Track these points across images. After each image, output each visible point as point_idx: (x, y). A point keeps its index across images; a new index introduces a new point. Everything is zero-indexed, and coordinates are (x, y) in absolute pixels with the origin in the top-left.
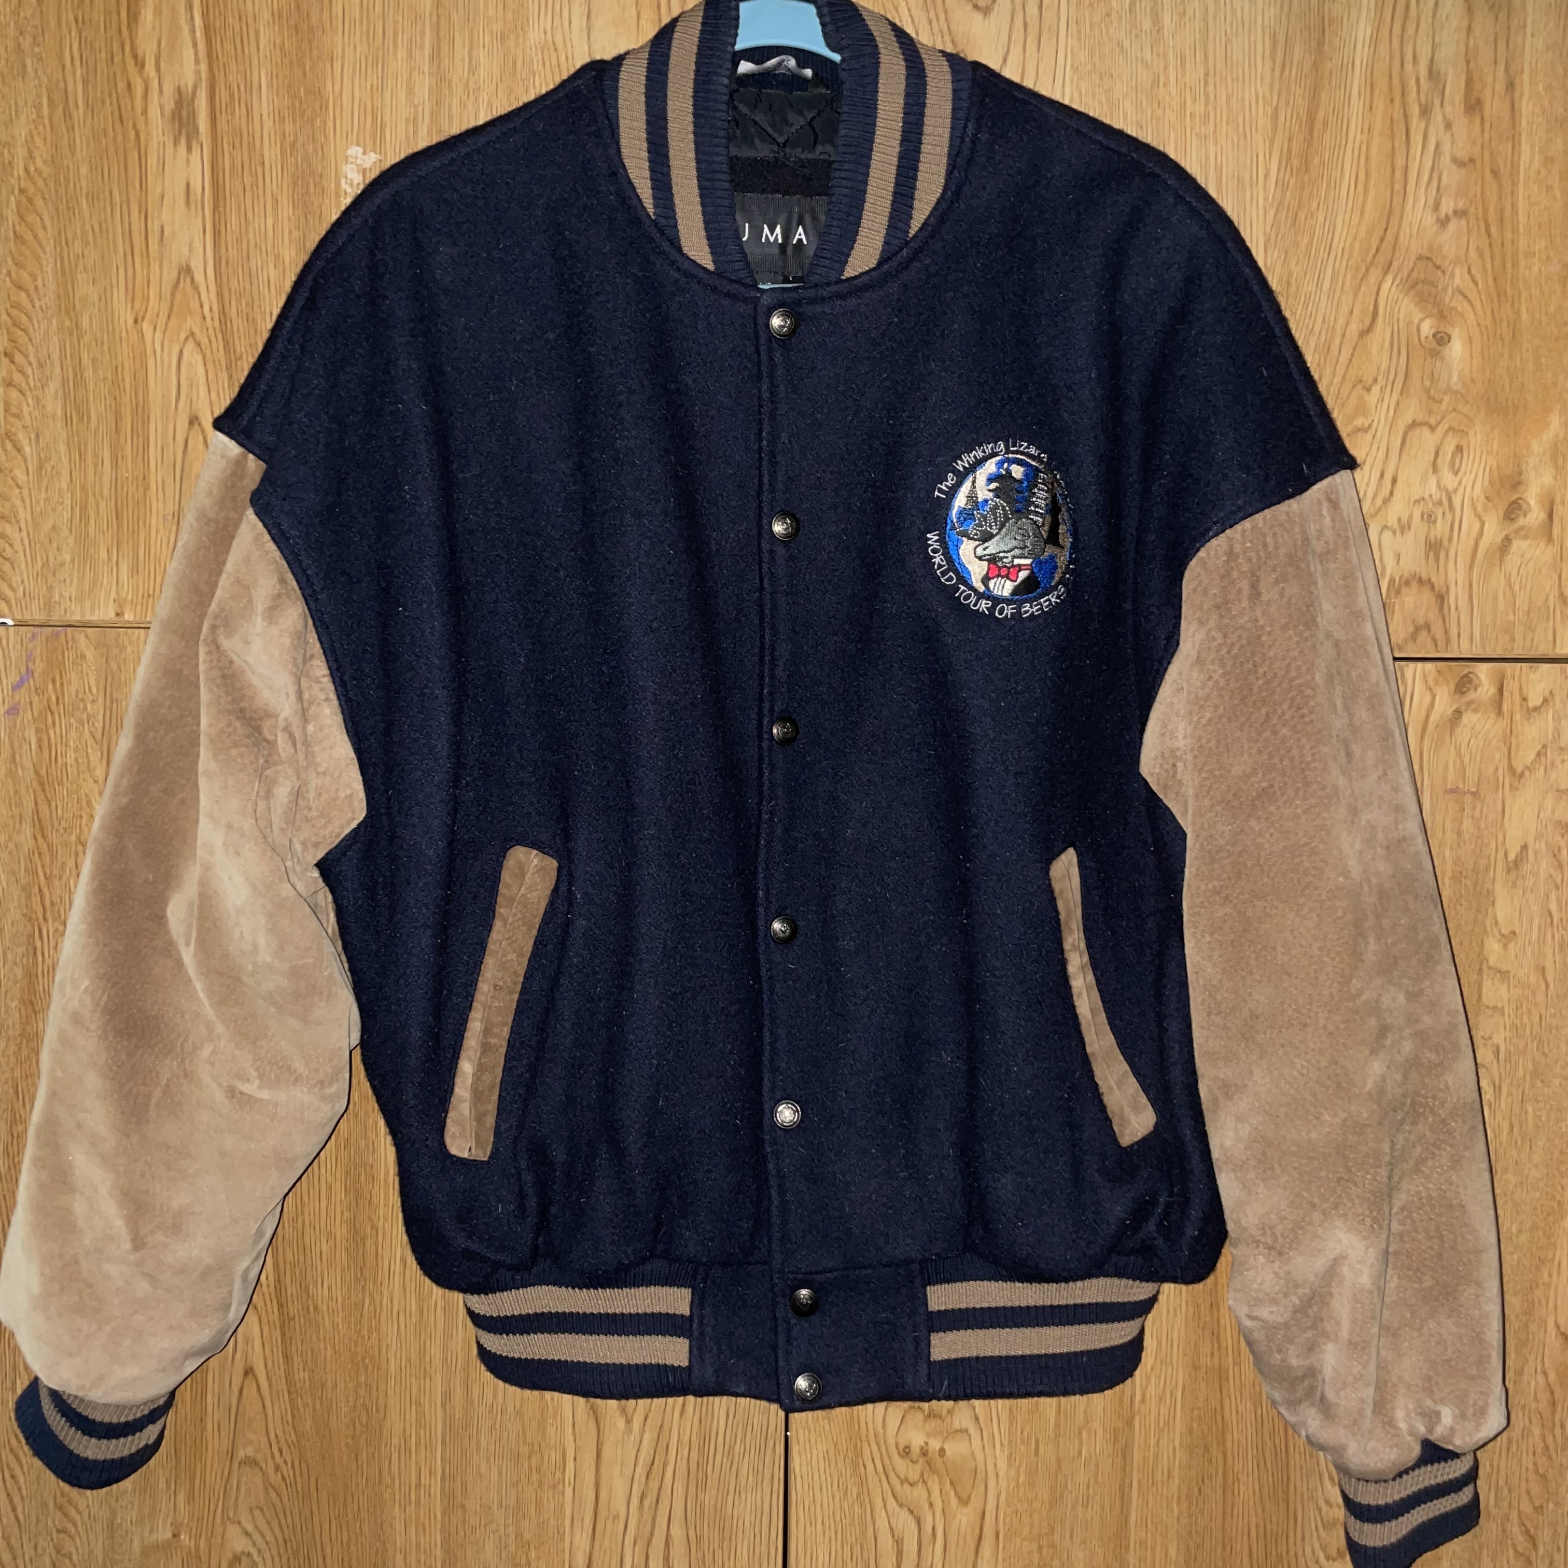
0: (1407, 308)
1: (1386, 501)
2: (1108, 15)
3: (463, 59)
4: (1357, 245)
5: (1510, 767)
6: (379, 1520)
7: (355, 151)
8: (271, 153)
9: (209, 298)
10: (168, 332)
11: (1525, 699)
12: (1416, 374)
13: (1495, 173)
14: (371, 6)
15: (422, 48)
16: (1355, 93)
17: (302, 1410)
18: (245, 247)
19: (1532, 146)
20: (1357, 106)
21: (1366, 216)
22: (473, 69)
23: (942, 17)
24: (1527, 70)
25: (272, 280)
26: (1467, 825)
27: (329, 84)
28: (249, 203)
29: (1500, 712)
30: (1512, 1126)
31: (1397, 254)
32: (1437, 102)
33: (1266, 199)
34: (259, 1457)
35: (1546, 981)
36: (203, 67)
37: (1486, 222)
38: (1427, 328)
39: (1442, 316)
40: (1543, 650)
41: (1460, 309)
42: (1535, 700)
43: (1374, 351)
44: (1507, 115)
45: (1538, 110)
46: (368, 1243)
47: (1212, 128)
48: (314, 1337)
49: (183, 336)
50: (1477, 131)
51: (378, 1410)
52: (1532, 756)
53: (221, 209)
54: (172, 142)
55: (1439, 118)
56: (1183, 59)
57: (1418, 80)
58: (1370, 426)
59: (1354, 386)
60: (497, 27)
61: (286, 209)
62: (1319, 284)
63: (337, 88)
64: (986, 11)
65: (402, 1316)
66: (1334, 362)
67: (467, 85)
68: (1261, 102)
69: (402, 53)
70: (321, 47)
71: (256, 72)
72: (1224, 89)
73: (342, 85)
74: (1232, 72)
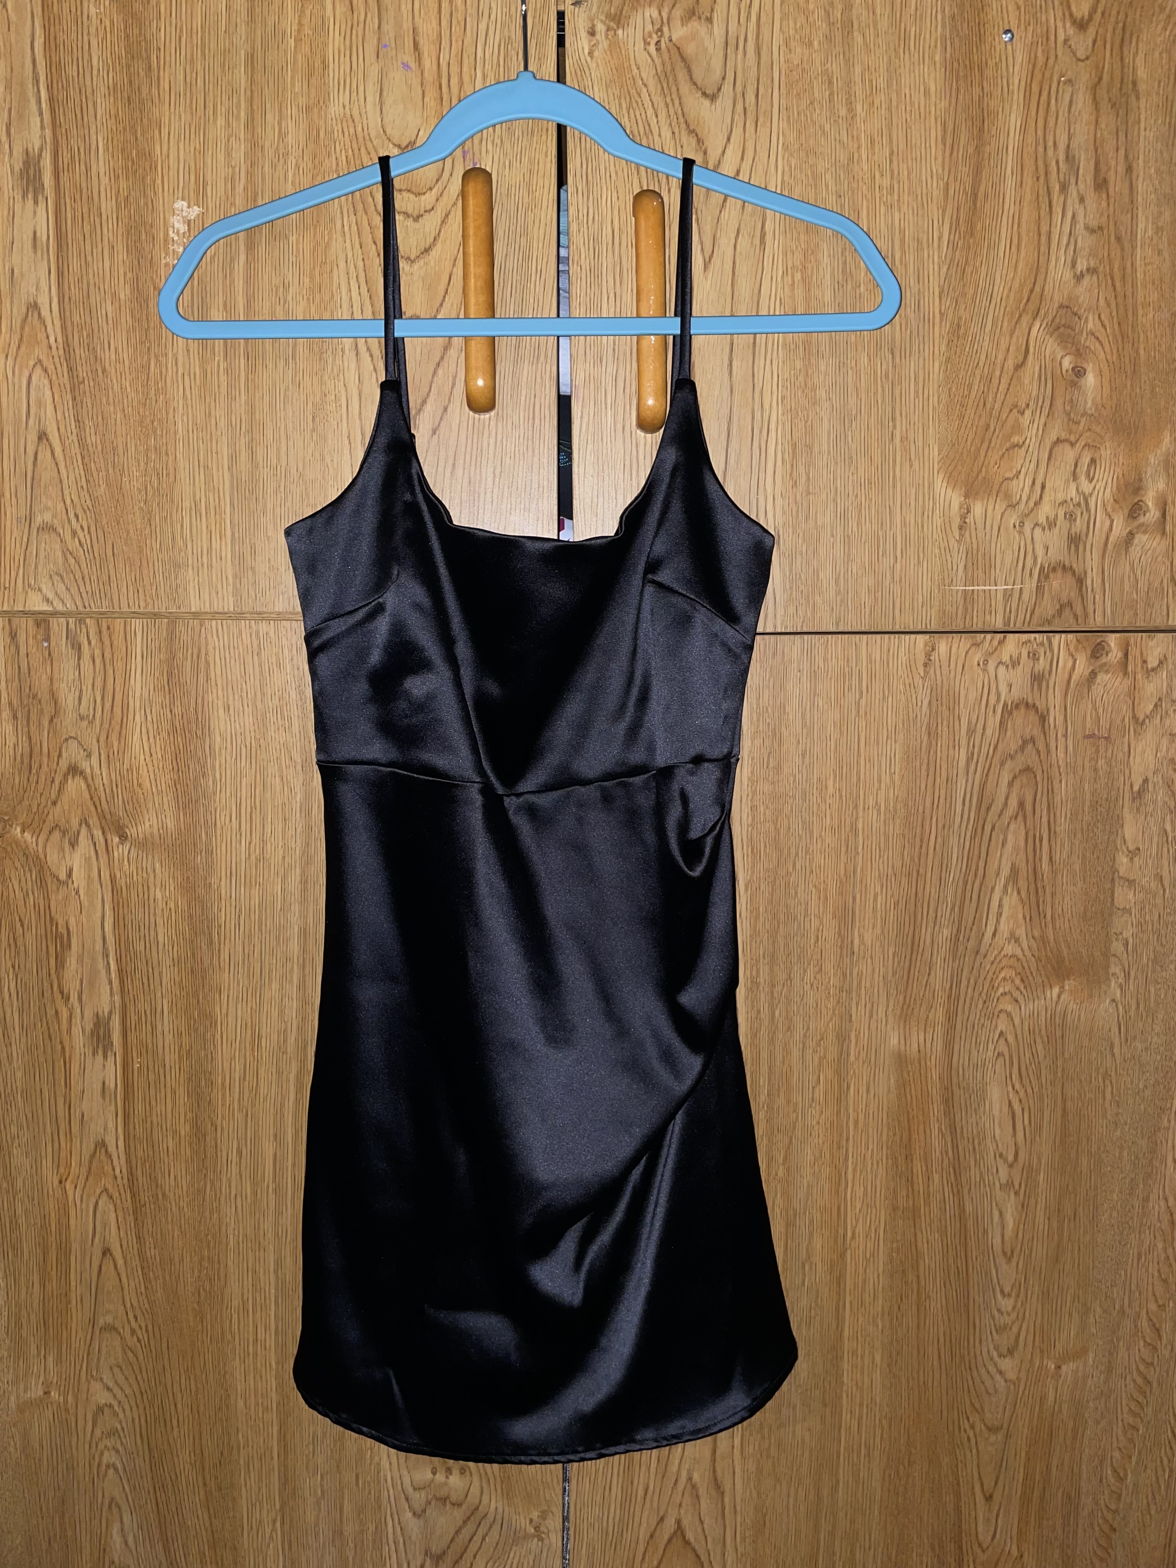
0: (1052, 347)
1: (1036, 504)
2: (812, 103)
3: (273, 128)
4: (1012, 295)
5: (1134, 717)
6: (222, 1372)
7: (181, 204)
8: (108, 206)
9: (54, 330)
10: (19, 359)
11: (1145, 662)
12: (1059, 402)
13: (1118, 239)
14: (194, 82)
15: (238, 118)
16: (1009, 172)
17: (153, 1283)
18: (85, 289)
19: (1147, 218)
20: (1010, 183)
21: (1019, 272)
22: (282, 136)
23: (677, 102)
24: (1141, 157)
25: (110, 315)
26: (1101, 763)
27: (158, 148)
28: (88, 248)
29: (1126, 673)
30: (1138, 1004)
31: (1043, 303)
32: (1073, 181)
33: (939, 257)
34: (117, 1324)
35: (1163, 886)
36: (48, 132)
37: (1112, 278)
38: (1067, 363)
39: (1078, 354)
40: (1159, 622)
41: (1092, 348)
42: (1153, 662)
43: (1026, 382)
44: (1126, 191)
45: (1150, 188)
46: (208, 1138)
47: (896, 198)
48: (164, 1220)
49: (31, 363)
50: (1104, 204)
51: (219, 1279)
52: (1151, 707)
53: (65, 254)
54: (21, 193)
55: (1075, 194)
56: (872, 142)
57: (1057, 162)
58: (1024, 442)
59: (1011, 410)
60: (303, 101)
61: (121, 255)
62: (983, 326)
63: (165, 151)
64: (713, 98)
65: (239, 1199)
66: (995, 390)
67: (277, 149)
68: (935, 178)
69: (220, 122)
70: (150, 116)
71: (94, 137)
72: (905, 167)
73: (169, 149)
74: (911, 153)
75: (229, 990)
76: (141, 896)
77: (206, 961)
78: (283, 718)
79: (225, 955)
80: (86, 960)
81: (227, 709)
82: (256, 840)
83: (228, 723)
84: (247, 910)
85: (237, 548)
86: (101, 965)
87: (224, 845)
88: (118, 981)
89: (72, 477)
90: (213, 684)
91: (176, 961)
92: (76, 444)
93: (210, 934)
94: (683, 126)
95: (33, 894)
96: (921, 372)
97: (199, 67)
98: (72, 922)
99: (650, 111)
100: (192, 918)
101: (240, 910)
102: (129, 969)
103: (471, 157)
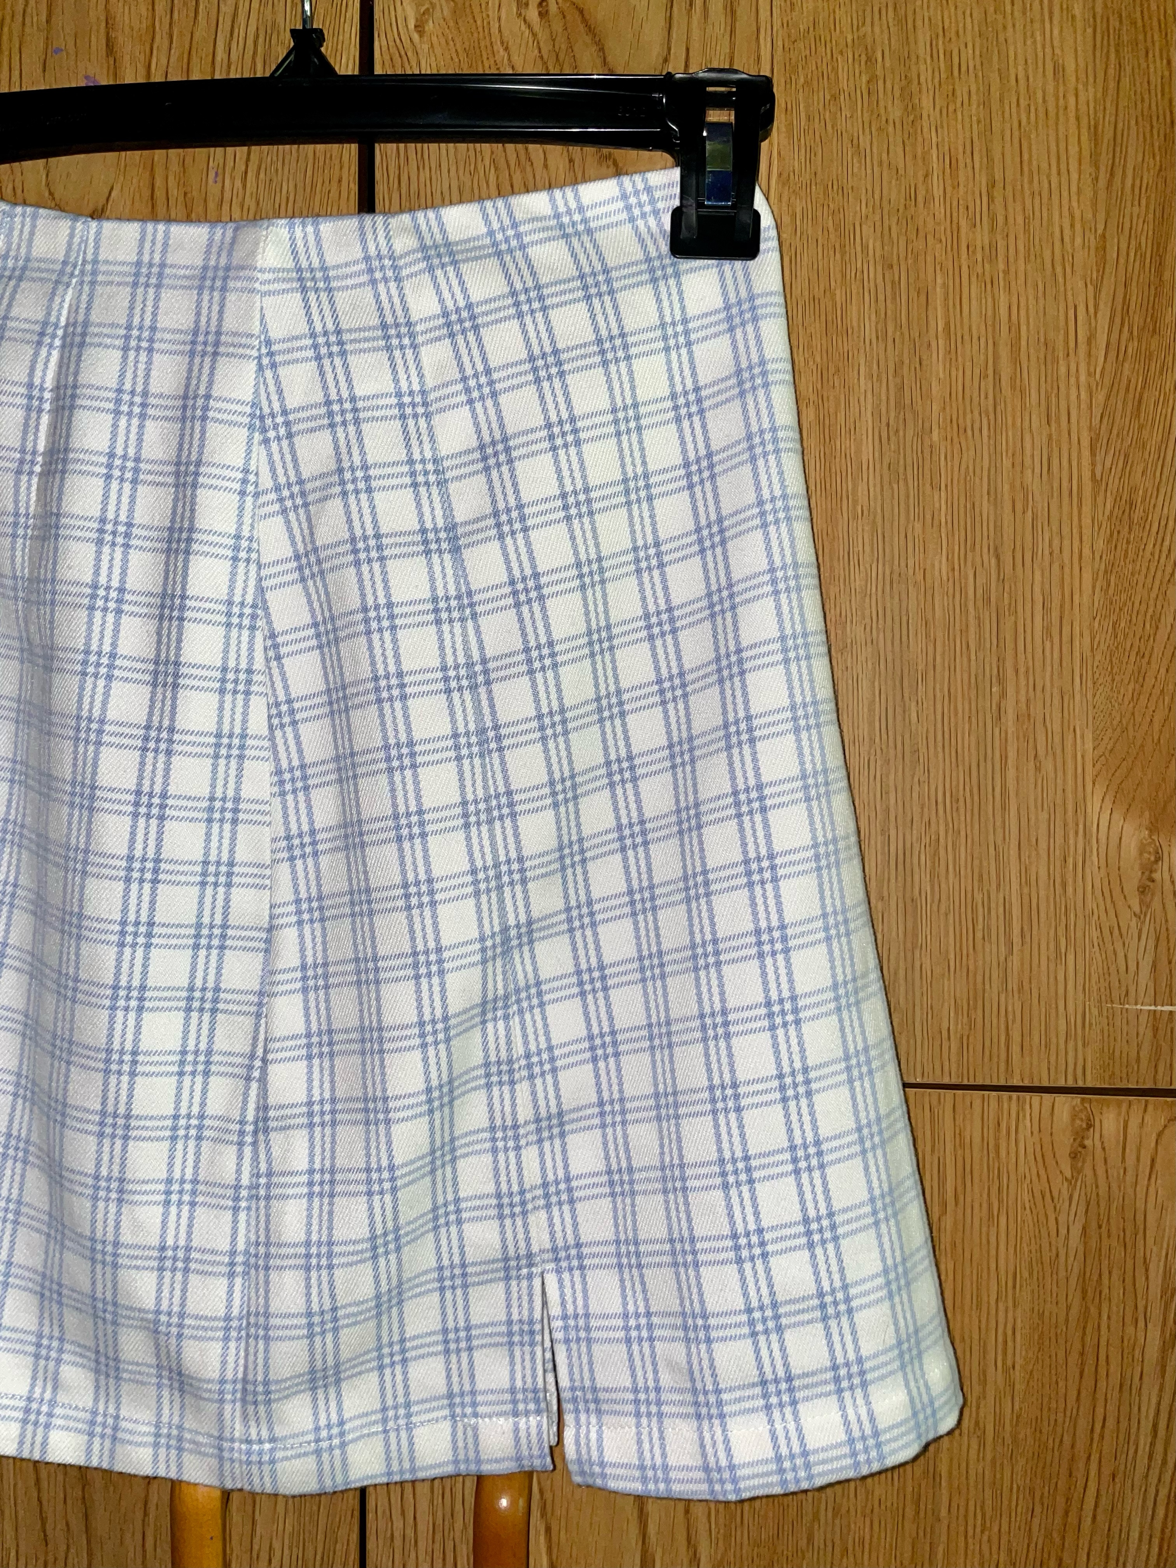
2: (834, 98)
33: (1090, 374)
47: (1001, 266)
56: (953, 165)
68: (1078, 226)
72: (1019, 208)
74: (1031, 182)
96: (1056, 591)
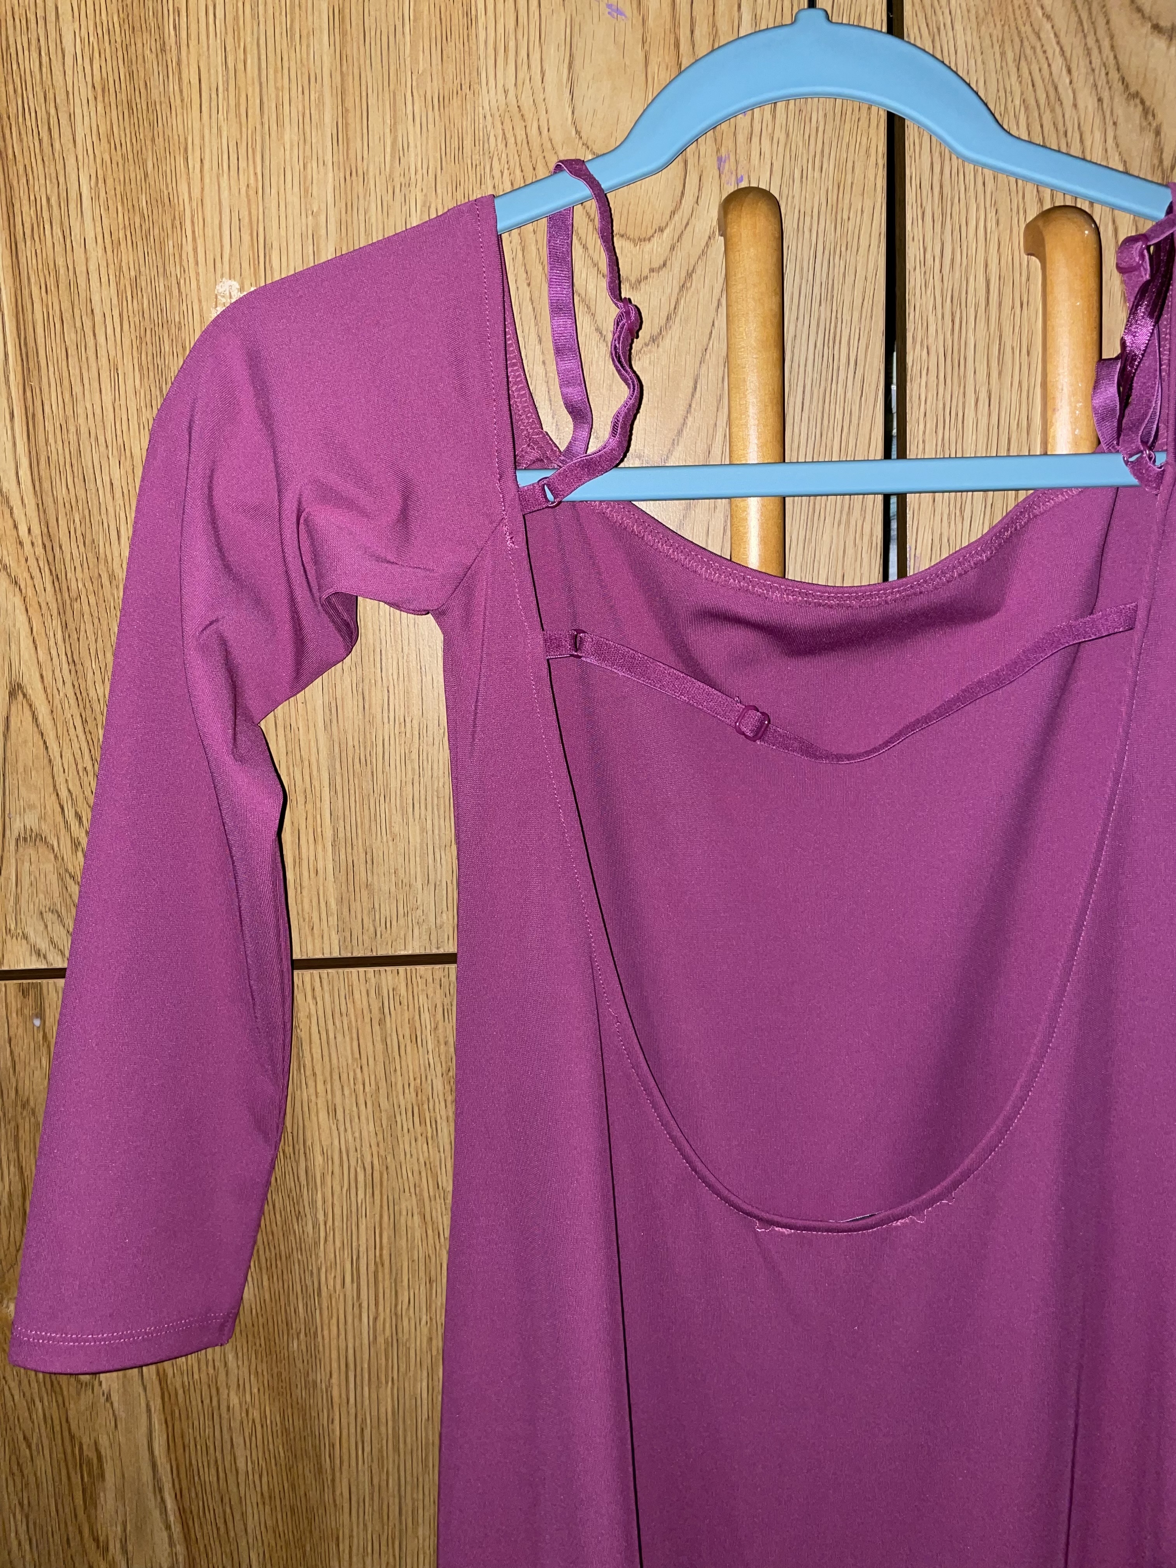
3: (381, 139)
7: (227, 286)
8: (103, 299)
14: (240, 66)
15: (321, 125)
18: (73, 437)
22: (399, 153)
23: (1106, 44)
25: (116, 484)
27: (183, 188)
28: (75, 372)
53: (35, 383)
60: (432, 88)
63: (196, 193)
67: (391, 177)
69: (290, 134)
70: (168, 132)
71: (74, 177)
73: (203, 189)
75: (351, 1537)
76: (207, 1401)
77: (313, 1495)
78: (422, 1122)
79: (343, 1488)
80: (128, 1495)
81: (333, 1111)
82: (385, 1313)
83: (335, 1133)
84: (375, 1420)
85: (343, 857)
86: (152, 1503)
87: (334, 1320)
88: (179, 1526)
89: (67, 754)
90: (309, 1072)
91: (266, 1495)
92: (73, 701)
93: (318, 1457)
94: (1118, 86)
95: (41, 1400)
97: (249, 39)
98: (104, 1441)
99: (1058, 63)
100: (288, 1434)
101: (364, 1420)
102: (194, 1509)
103: (733, 168)
